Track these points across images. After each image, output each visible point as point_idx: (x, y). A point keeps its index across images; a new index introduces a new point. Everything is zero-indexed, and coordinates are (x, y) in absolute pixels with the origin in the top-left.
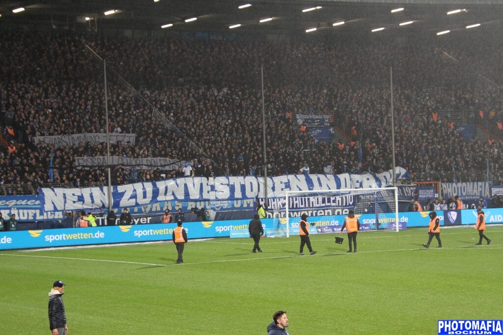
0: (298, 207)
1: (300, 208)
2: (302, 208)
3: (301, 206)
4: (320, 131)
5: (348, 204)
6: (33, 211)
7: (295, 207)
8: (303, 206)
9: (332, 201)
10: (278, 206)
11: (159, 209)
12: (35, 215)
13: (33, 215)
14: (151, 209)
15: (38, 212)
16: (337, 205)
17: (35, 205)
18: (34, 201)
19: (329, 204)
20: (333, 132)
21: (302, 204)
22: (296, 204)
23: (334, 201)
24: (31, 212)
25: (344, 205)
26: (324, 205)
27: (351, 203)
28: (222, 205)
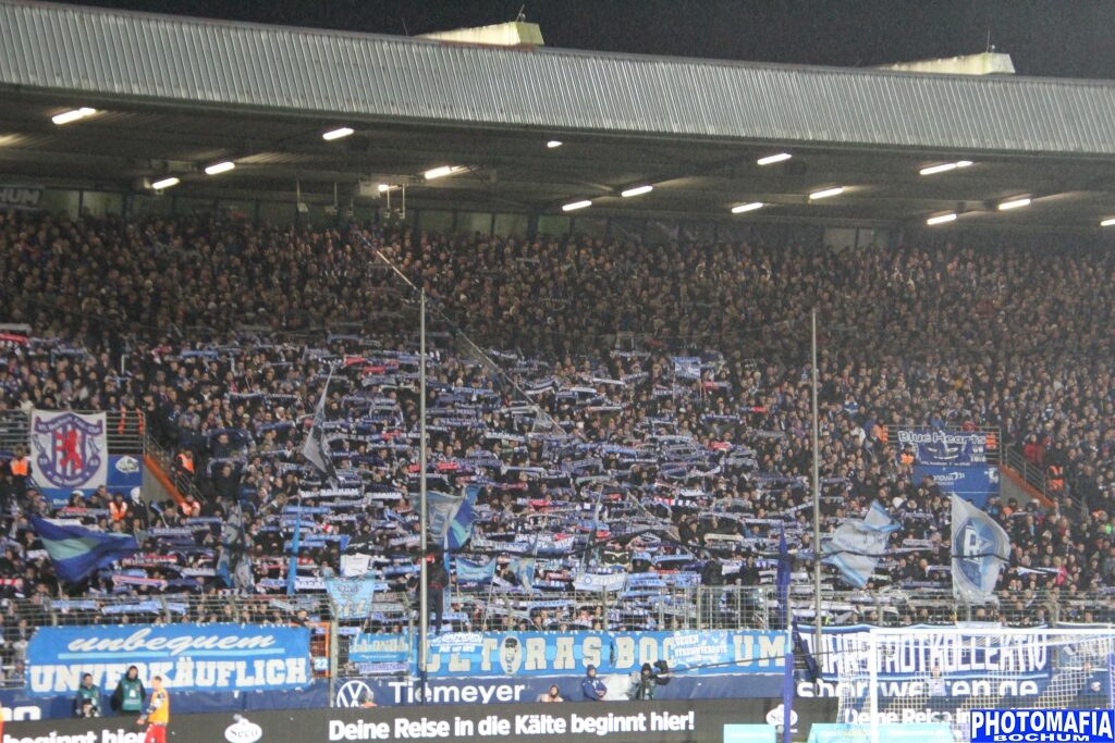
0: (897, 670)
1: (900, 674)
2: (909, 674)
3: (905, 669)
4: (962, 476)
5: (1031, 669)
6: (231, 665)
7: (888, 670)
8: (911, 668)
9: (987, 659)
10: (847, 666)
11: (542, 665)
12: (234, 676)
13: (228, 674)
14: (523, 664)
15: (241, 666)
16: (1002, 668)
17: (237, 649)
18: (234, 638)
19: (980, 666)
20: (996, 479)
21: (908, 663)
22: (892, 664)
23: (995, 659)
24: (225, 668)
25: (1023, 669)
26: (966, 667)
27: (1040, 666)
28: (705, 658)
